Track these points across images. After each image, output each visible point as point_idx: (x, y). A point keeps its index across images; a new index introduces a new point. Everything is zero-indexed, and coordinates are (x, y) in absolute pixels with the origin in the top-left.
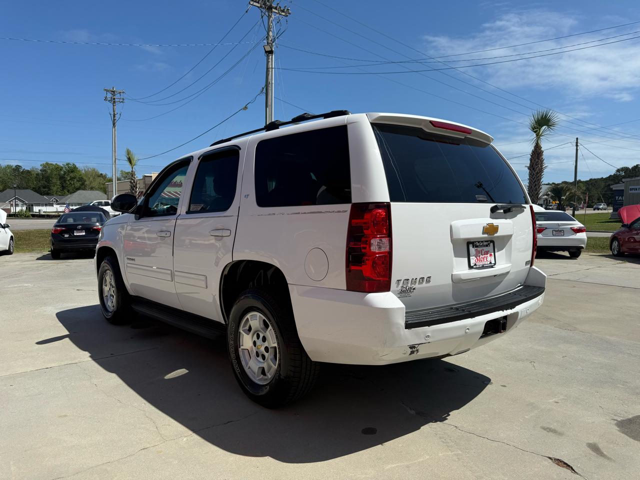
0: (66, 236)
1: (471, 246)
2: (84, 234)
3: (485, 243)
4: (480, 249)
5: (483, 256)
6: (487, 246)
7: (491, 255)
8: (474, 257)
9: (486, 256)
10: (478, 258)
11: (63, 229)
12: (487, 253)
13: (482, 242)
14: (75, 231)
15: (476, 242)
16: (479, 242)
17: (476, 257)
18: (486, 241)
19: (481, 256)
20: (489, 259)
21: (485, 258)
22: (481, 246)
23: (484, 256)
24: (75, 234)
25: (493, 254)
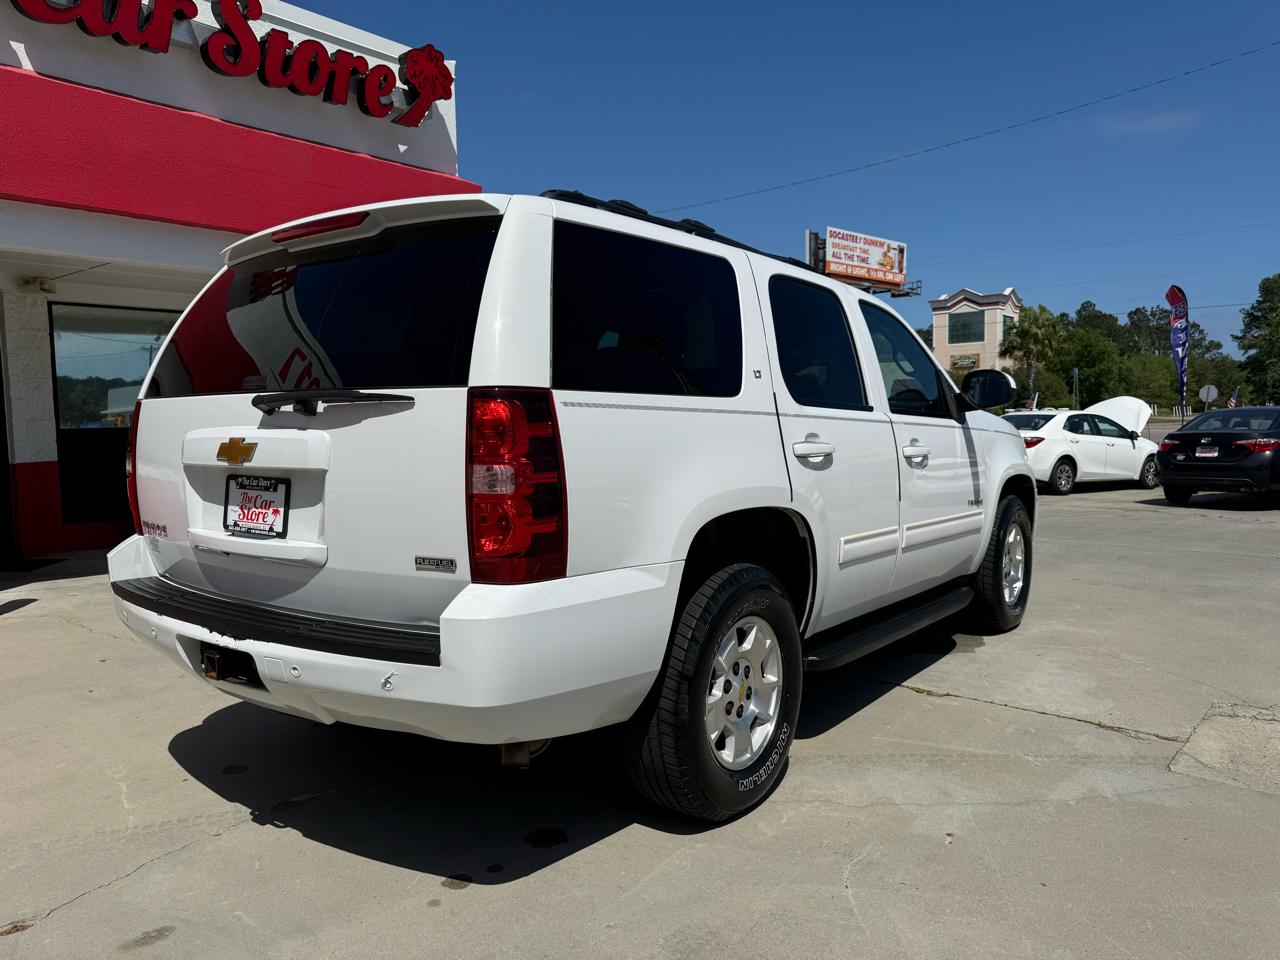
0: (1180, 457)
1: (233, 483)
2: (1216, 454)
3: (264, 483)
4: (252, 494)
5: (257, 511)
6: (267, 489)
7: (276, 512)
8: (237, 508)
9: (264, 511)
10: (246, 512)
11: (1176, 442)
12: (267, 505)
13: (257, 478)
14: (1198, 449)
15: (242, 477)
16: (249, 478)
17: (241, 508)
18: (266, 479)
19: (254, 509)
20: (270, 518)
21: (261, 516)
22: (252, 488)
23: (260, 510)
24: (1197, 455)
25: (282, 510)
